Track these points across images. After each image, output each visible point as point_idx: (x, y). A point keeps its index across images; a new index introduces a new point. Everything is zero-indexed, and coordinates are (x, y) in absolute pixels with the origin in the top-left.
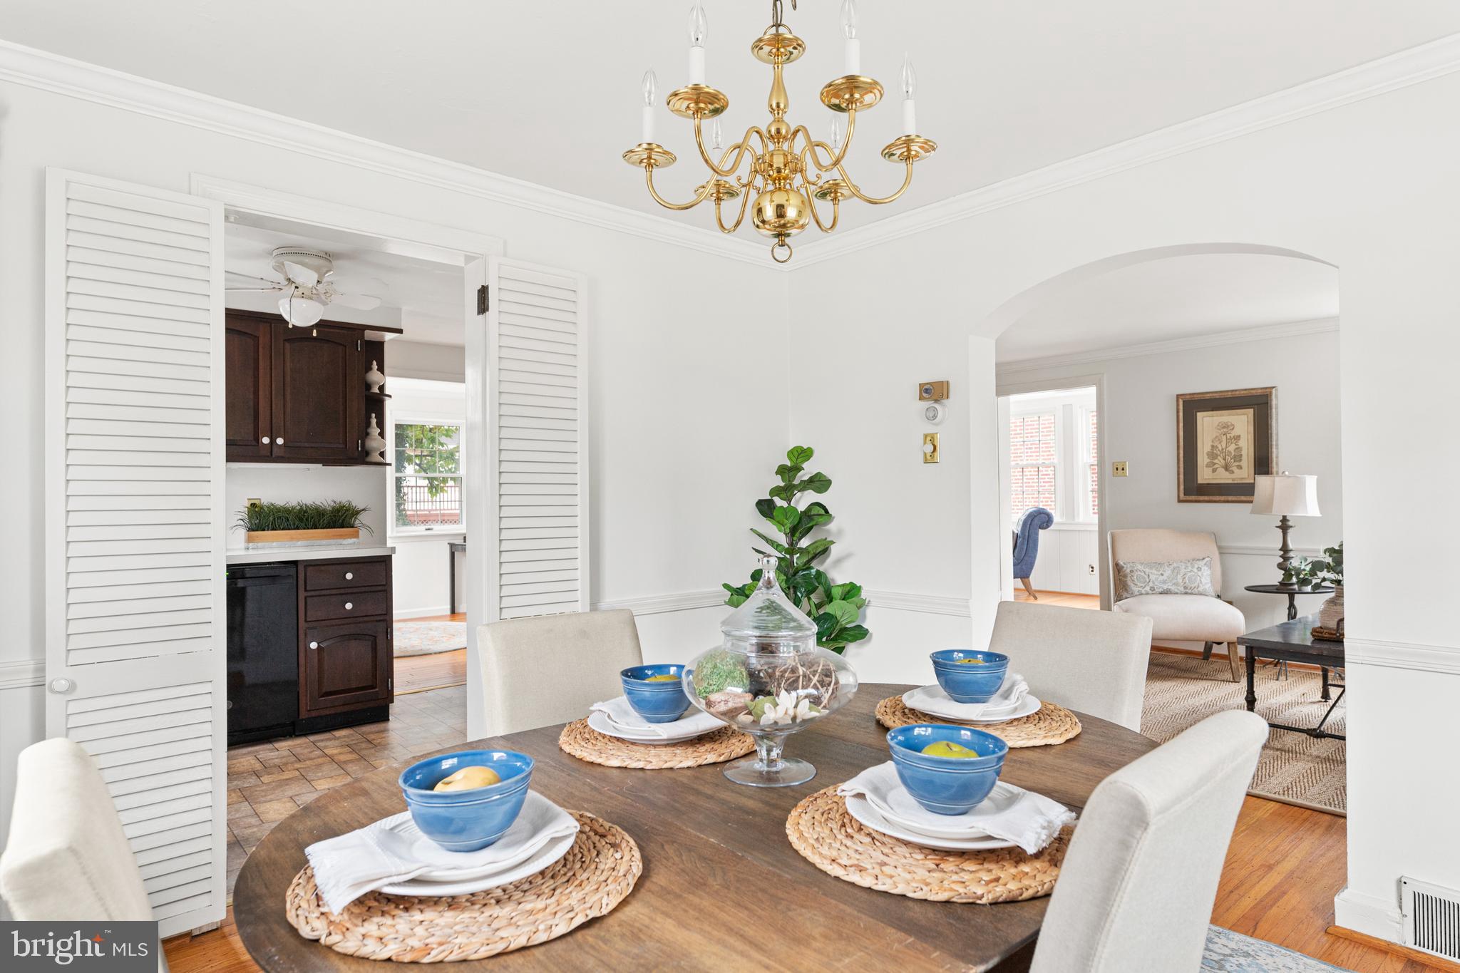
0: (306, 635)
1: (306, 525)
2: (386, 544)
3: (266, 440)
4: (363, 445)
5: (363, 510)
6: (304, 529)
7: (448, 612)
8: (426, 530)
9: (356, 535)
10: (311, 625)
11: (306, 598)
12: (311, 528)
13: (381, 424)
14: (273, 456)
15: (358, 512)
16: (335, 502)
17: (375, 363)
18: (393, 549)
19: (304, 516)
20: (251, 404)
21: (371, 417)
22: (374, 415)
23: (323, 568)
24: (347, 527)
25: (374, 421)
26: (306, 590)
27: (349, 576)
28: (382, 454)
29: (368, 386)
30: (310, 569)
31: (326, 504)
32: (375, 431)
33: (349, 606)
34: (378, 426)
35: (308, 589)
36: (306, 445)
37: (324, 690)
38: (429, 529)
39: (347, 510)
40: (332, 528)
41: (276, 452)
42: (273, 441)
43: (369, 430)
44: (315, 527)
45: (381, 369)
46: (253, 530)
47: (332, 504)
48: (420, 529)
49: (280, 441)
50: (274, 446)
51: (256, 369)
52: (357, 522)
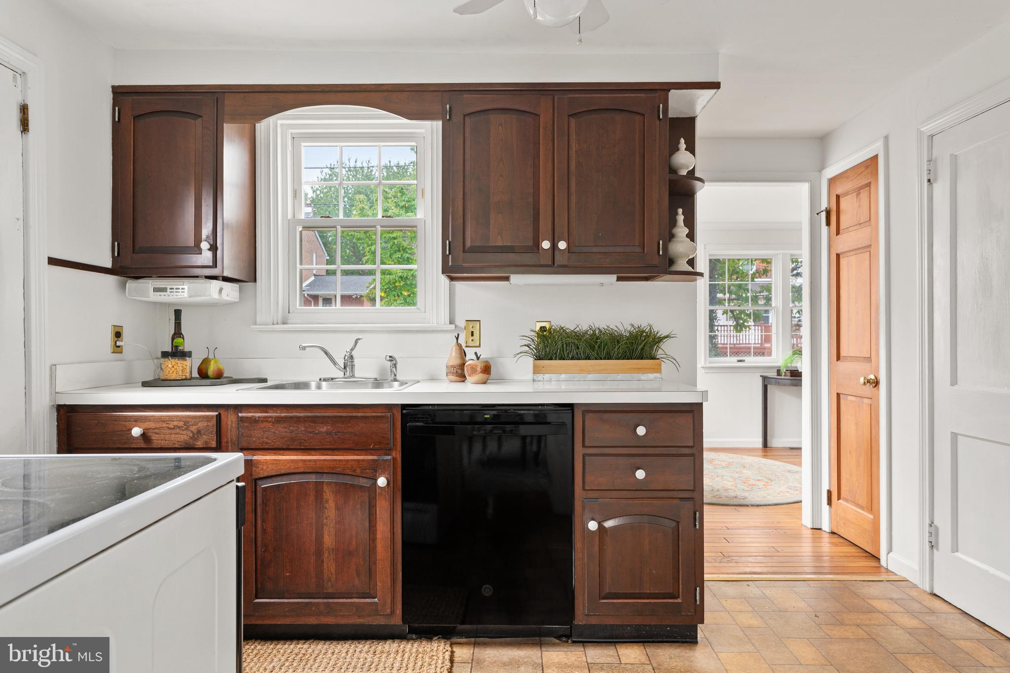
0: (584, 508)
1: (598, 354)
2: (695, 384)
3: (546, 245)
4: (666, 249)
5: (667, 337)
6: (596, 359)
7: (760, 445)
8: (738, 361)
9: (658, 370)
10: (591, 494)
11: (584, 456)
12: (605, 359)
13: (690, 222)
14: (555, 265)
15: (661, 340)
16: (633, 326)
17: (682, 141)
18: (705, 394)
19: (597, 342)
20: (531, 200)
21: (677, 214)
22: (680, 211)
23: (606, 416)
24: (647, 358)
25: (681, 218)
26: (584, 446)
27: (641, 431)
28: (691, 262)
29: (673, 171)
30: (589, 416)
31: (621, 328)
32: (682, 231)
33: (640, 474)
34: (685, 225)
35: (586, 444)
36: (595, 250)
37: (607, 590)
38: (740, 361)
39: (648, 336)
40: (628, 359)
41: (559, 259)
42: (554, 246)
43: (675, 231)
44: (609, 357)
45: (691, 149)
46: (540, 359)
47: (629, 328)
48: (731, 361)
49: (562, 245)
50: (557, 253)
51: (537, 157)
52: (660, 352)
